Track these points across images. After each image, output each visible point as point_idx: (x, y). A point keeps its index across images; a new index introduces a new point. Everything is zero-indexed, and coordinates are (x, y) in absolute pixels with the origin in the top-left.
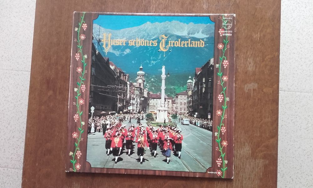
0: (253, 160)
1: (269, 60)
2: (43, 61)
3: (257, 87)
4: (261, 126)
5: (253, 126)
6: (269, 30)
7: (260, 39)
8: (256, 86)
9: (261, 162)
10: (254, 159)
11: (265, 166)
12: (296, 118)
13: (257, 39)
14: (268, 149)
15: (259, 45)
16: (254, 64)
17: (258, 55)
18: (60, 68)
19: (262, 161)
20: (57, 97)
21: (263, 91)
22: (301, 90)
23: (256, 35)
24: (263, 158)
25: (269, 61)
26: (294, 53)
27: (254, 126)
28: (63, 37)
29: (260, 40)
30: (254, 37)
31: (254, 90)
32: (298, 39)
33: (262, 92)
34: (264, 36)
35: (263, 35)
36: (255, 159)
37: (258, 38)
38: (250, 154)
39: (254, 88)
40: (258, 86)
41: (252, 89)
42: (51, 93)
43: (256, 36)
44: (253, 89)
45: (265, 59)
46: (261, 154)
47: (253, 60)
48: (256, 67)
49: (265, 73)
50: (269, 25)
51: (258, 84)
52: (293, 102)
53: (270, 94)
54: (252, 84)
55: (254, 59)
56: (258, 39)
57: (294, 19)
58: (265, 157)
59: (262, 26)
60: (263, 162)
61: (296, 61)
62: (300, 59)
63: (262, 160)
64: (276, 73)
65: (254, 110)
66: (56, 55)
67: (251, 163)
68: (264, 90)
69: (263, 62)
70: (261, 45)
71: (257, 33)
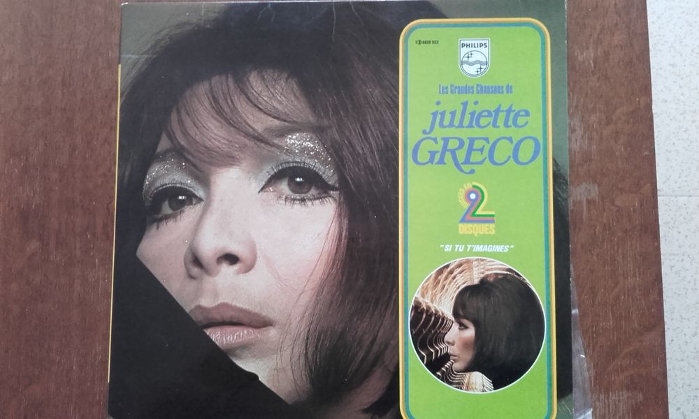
0: (602, 397)
1: (623, 118)
2: (7, 161)
3: (597, 193)
4: (617, 298)
5: (594, 302)
6: (618, 38)
7: (595, 62)
8: (594, 191)
9: (622, 399)
10: (605, 394)
11: (636, 410)
12: (682, 260)
13: (587, 64)
14: (640, 361)
15: (595, 79)
16: (585, 132)
17: (594, 108)
18: (55, 176)
19: (625, 396)
20: (52, 258)
21: (613, 204)
22: (689, 191)
23: (585, 54)
24: (628, 389)
25: (625, 121)
26: (666, 101)
27: (597, 302)
28: (60, 91)
29: (595, 67)
30: (580, 58)
31: (589, 202)
32: (673, 65)
33: (612, 207)
34: (607, 54)
35: (604, 52)
36: (607, 392)
37: (591, 62)
38: (593, 379)
39: (590, 198)
40: (600, 192)
41: (585, 202)
42: (34, 245)
43: (586, 56)
44: (587, 200)
45: (614, 118)
46: (622, 377)
47: (582, 121)
48: (591, 139)
49: (617, 153)
50: (617, 24)
51: (599, 186)
52: (673, 222)
53: (634, 211)
54: (584, 185)
55: (583, 117)
56: (589, 64)
57: (659, 17)
58: (631, 386)
59: (598, 27)
60: (628, 397)
61: (671, 120)
62: (681, 114)
63: (625, 394)
64: (647, 153)
65: (595, 258)
66: (41, 143)
67: (597, 403)
68: (618, 202)
69: (608, 123)
70: (599, 79)
71: (588, 48)
